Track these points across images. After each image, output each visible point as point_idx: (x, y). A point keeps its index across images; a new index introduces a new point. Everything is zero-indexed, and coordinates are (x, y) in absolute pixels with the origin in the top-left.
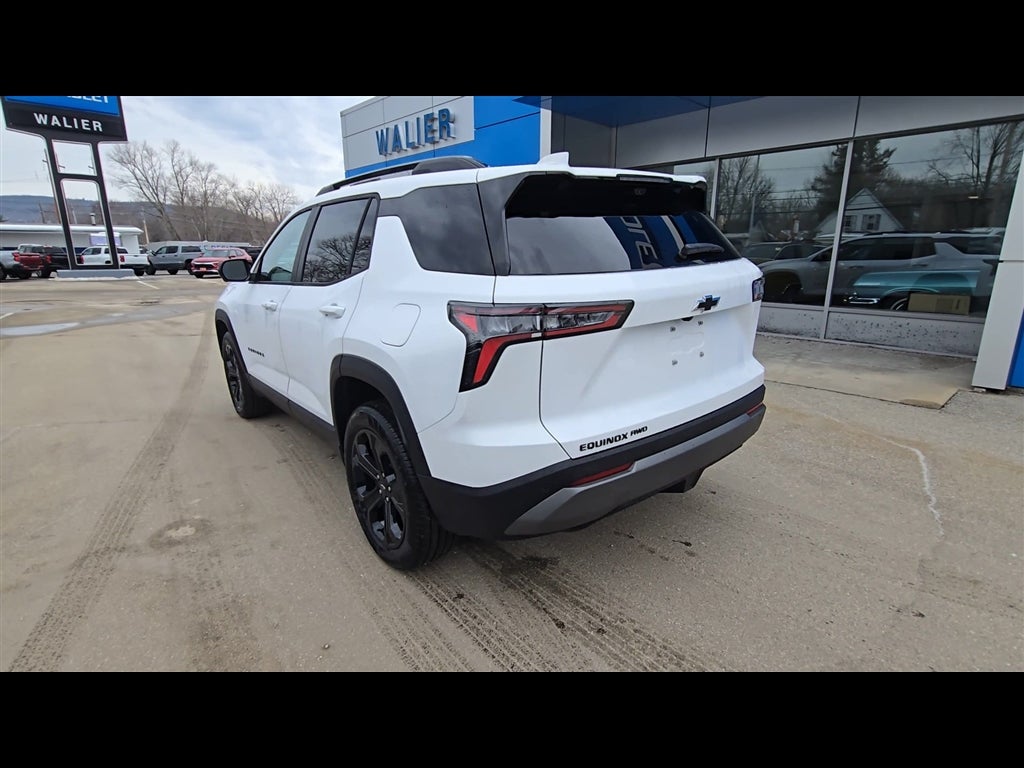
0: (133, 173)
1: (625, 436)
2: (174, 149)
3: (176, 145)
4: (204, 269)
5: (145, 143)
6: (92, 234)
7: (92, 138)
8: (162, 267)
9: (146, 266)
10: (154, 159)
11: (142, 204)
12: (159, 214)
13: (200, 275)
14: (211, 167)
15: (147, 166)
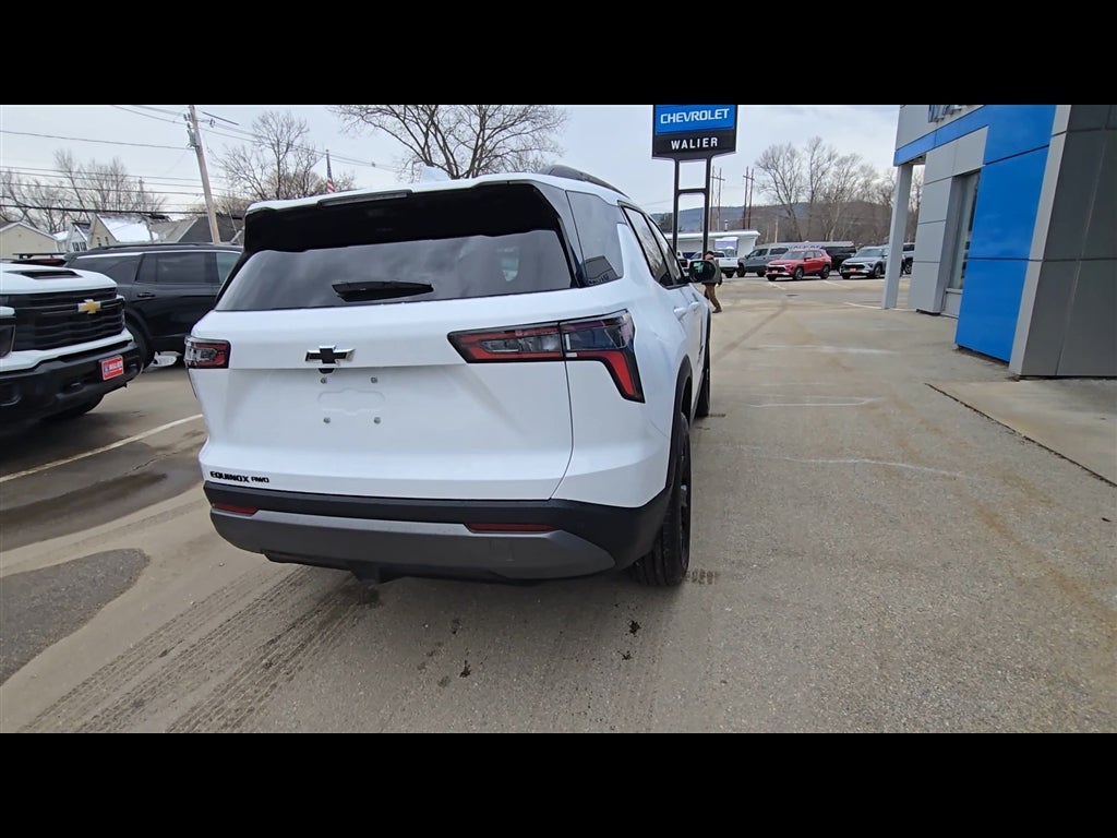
0: (774, 177)
1: (246, 479)
2: (816, 145)
3: (819, 140)
4: (775, 272)
5: (790, 145)
6: (717, 240)
7: (706, 154)
8: (751, 270)
9: (734, 269)
10: (796, 160)
11: (775, 206)
12: (787, 215)
13: (772, 278)
14: (854, 158)
15: (787, 168)
